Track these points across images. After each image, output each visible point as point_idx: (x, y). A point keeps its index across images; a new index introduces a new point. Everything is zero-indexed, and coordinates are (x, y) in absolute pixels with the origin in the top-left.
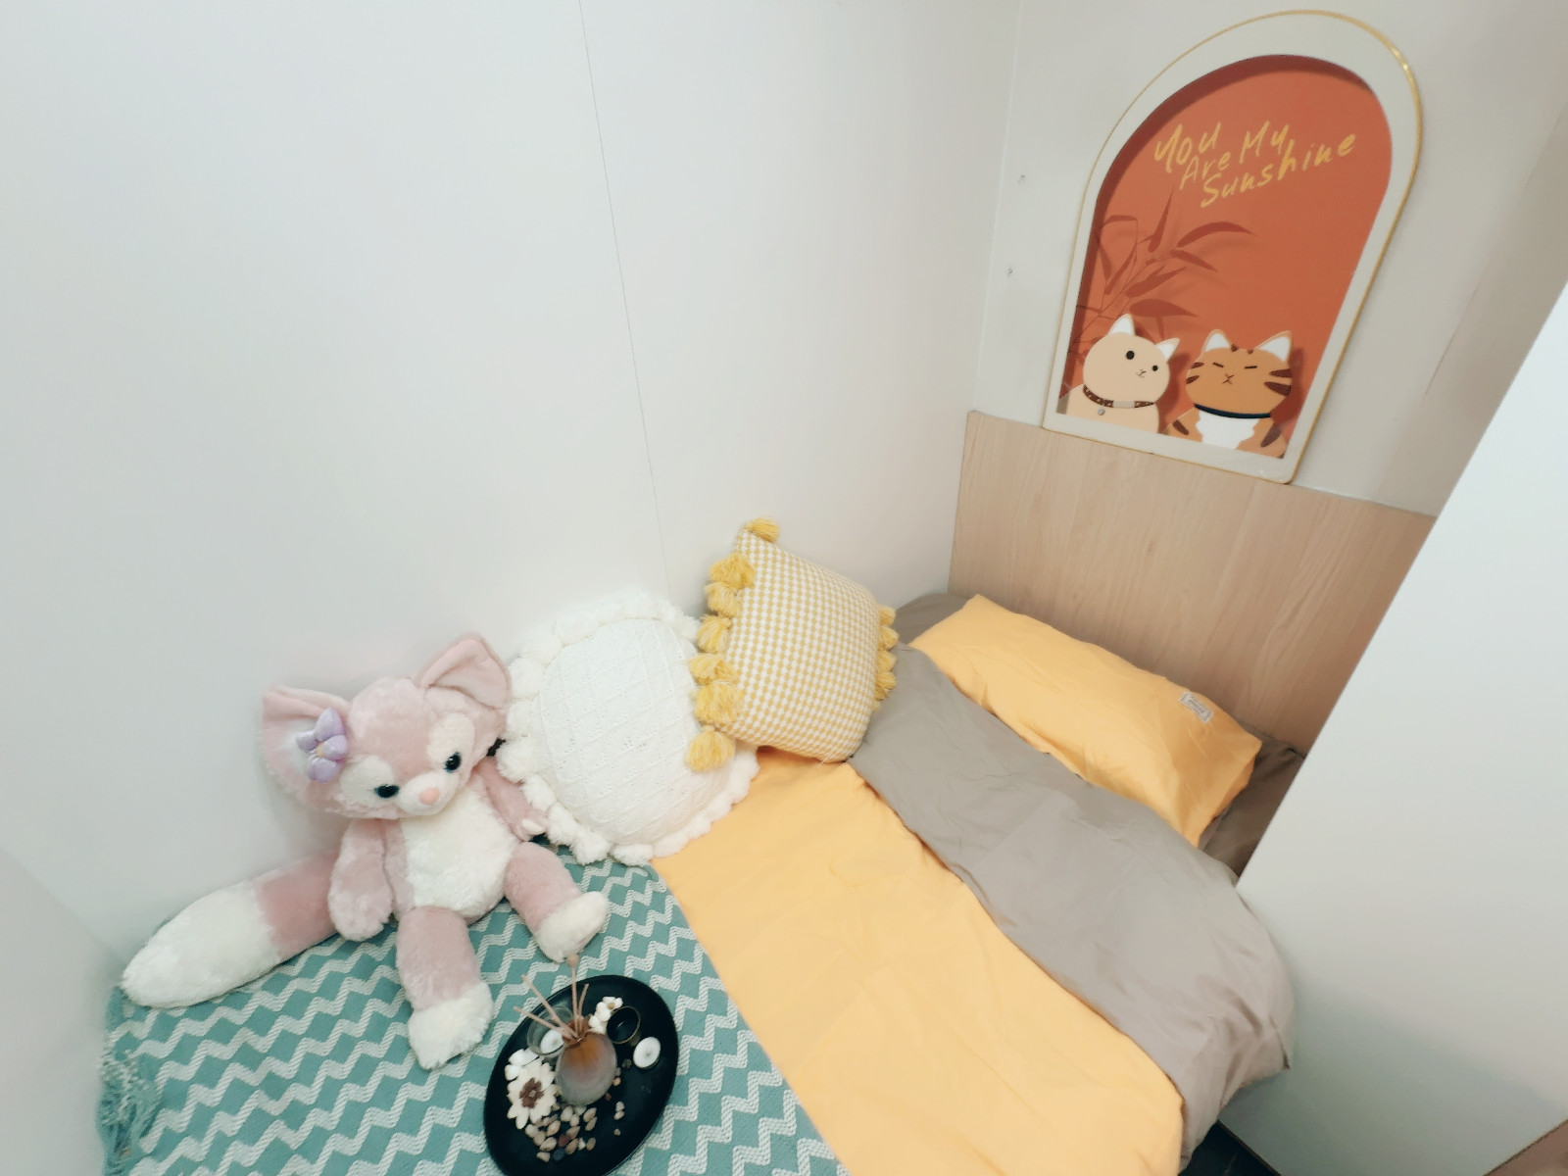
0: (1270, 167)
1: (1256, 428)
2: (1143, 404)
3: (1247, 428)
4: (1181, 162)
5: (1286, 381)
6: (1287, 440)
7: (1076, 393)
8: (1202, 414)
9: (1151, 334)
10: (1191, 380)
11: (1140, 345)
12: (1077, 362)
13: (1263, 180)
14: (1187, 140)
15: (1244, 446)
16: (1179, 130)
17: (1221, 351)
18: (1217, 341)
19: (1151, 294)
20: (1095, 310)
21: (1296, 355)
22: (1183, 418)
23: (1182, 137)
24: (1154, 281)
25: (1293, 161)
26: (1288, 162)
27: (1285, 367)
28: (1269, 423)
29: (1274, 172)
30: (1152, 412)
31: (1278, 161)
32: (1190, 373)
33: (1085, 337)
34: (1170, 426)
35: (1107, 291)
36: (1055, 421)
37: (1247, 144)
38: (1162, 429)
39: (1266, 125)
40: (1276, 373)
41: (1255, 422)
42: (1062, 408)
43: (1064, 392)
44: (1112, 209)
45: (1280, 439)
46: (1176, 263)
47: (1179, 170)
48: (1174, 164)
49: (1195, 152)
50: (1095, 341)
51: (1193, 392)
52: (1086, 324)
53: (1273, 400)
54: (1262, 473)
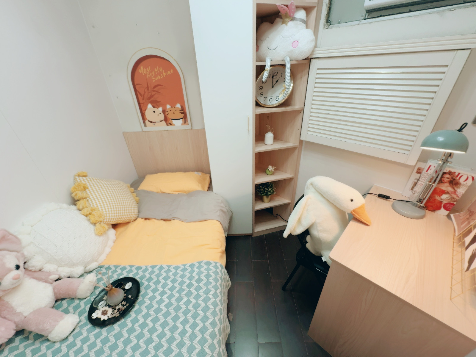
0: (162, 74)
1: (182, 121)
2: (161, 121)
3: (181, 121)
4: (146, 73)
5: (182, 112)
6: (188, 122)
7: (147, 122)
8: (173, 120)
9: (156, 107)
10: (168, 114)
11: (155, 109)
12: (144, 115)
13: (162, 77)
14: (144, 69)
15: (182, 124)
16: (142, 67)
17: (169, 108)
18: (168, 107)
19: (152, 99)
20: (143, 104)
21: (182, 107)
22: (170, 122)
23: (143, 69)
24: (151, 96)
25: (165, 73)
26: (164, 74)
27: (181, 109)
28: (184, 119)
29: (163, 75)
30: (164, 122)
31: (163, 74)
32: (167, 113)
33: (143, 109)
34: (168, 124)
35: (143, 99)
36: (145, 129)
37: (156, 70)
38: (167, 125)
39: (158, 67)
40: (180, 111)
41: (181, 120)
42: (145, 126)
43: (144, 122)
44: (136, 83)
45: (187, 122)
46: (154, 93)
47: (146, 75)
48: (144, 74)
49: (147, 71)
50: (145, 110)
51: (169, 117)
52: (142, 107)
53: (182, 115)
54: (187, 128)
